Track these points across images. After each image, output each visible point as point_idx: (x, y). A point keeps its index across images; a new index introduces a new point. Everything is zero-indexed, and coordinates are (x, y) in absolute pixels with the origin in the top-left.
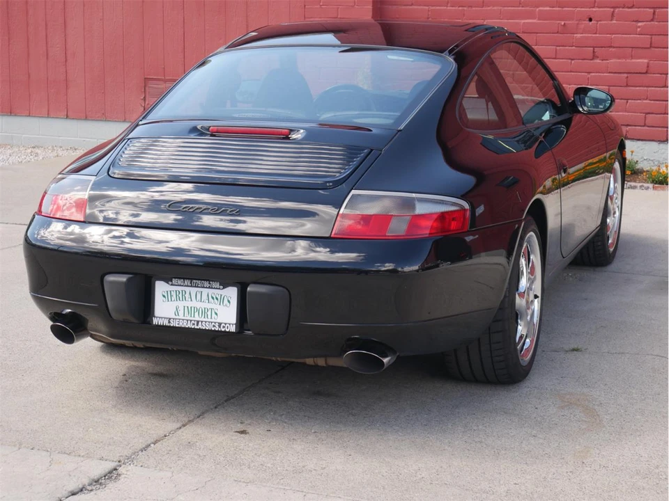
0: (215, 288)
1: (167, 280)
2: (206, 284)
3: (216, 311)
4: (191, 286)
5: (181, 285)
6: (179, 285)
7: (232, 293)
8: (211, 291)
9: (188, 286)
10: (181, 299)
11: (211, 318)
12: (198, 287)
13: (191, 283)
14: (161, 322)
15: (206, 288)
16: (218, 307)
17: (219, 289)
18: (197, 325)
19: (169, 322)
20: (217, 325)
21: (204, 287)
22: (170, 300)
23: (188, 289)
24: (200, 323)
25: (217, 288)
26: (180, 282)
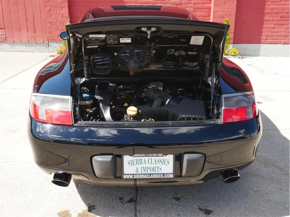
0: (160, 156)
3: (161, 168)
4: (146, 156)
5: (139, 157)
6: (138, 157)
7: (170, 158)
8: (157, 158)
9: (143, 156)
10: (139, 163)
11: (158, 172)
12: (150, 156)
13: (145, 155)
14: (128, 177)
15: (155, 156)
16: (161, 165)
17: (163, 156)
18: (150, 176)
19: (133, 176)
20: (162, 175)
21: (153, 156)
22: (133, 165)
23: (143, 158)
24: (152, 175)
25: (161, 156)
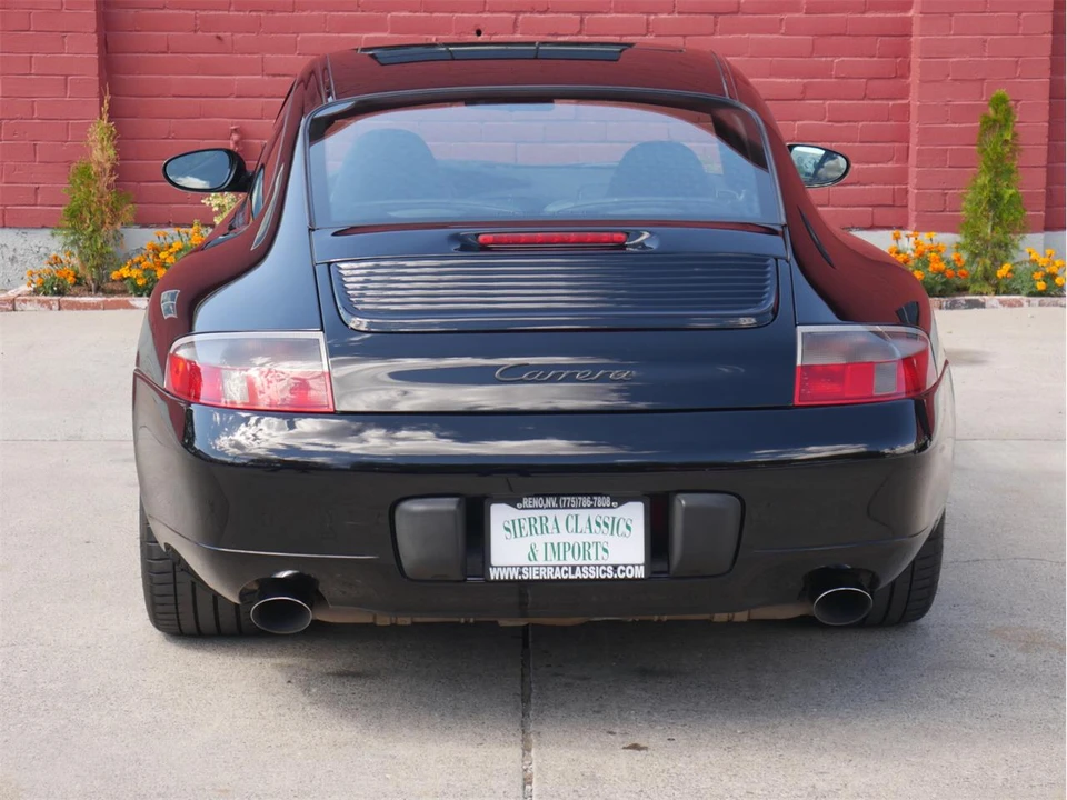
0: (602, 507)
1: (513, 501)
2: (586, 501)
3: (605, 547)
4: (559, 508)
5: (539, 508)
6: (535, 508)
7: (634, 513)
8: (594, 513)
9: (552, 508)
10: (539, 531)
11: (597, 558)
12: (571, 508)
13: (557, 502)
14: (504, 575)
15: (587, 507)
16: (608, 538)
17: (611, 507)
18: (573, 573)
19: (521, 573)
20: (610, 569)
21: (582, 507)
22: (518, 534)
23: (550, 514)
24: (578, 568)
25: (606, 507)
26: (537, 502)
